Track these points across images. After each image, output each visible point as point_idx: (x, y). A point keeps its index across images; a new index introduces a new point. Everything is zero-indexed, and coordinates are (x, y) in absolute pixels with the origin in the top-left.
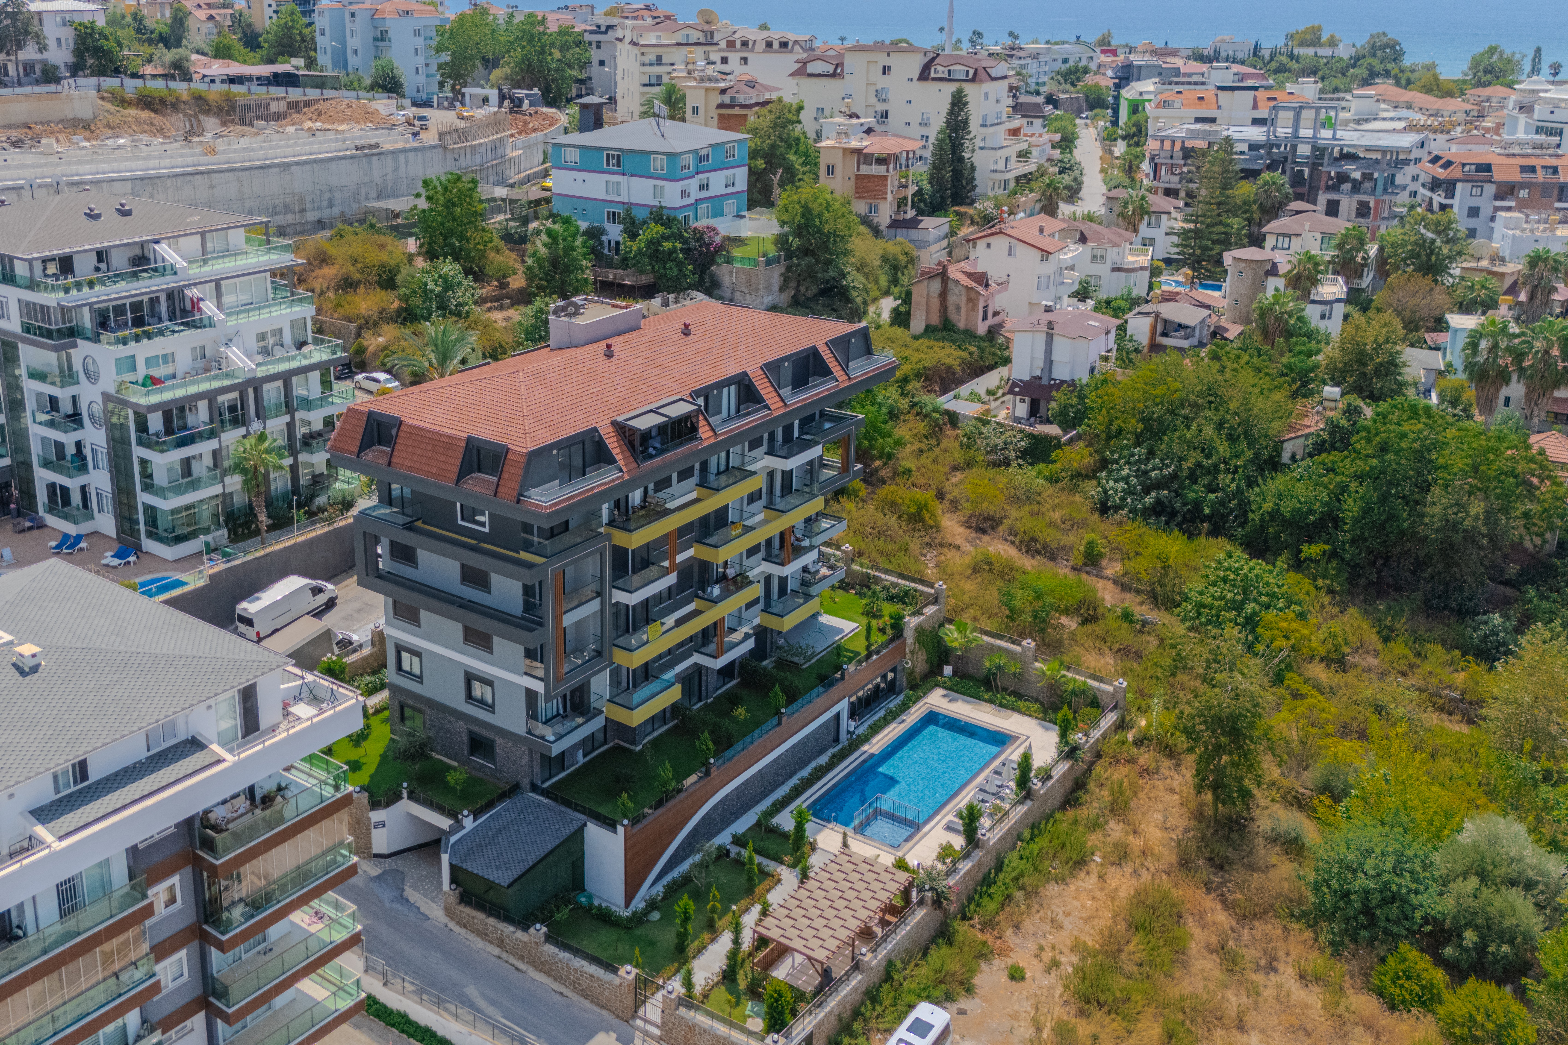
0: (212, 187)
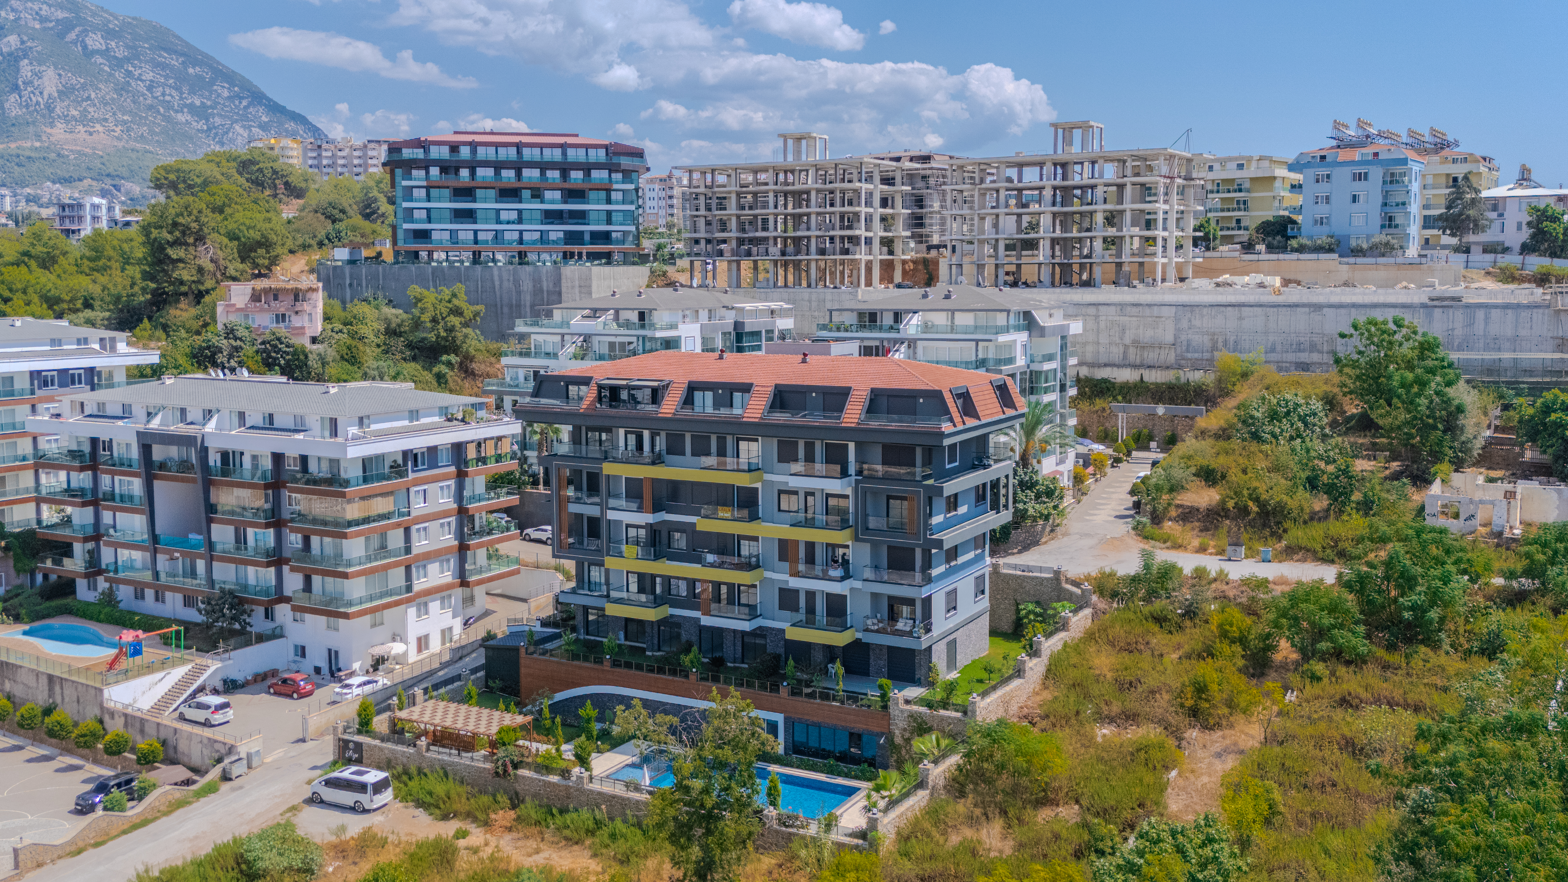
0: (1241, 318)
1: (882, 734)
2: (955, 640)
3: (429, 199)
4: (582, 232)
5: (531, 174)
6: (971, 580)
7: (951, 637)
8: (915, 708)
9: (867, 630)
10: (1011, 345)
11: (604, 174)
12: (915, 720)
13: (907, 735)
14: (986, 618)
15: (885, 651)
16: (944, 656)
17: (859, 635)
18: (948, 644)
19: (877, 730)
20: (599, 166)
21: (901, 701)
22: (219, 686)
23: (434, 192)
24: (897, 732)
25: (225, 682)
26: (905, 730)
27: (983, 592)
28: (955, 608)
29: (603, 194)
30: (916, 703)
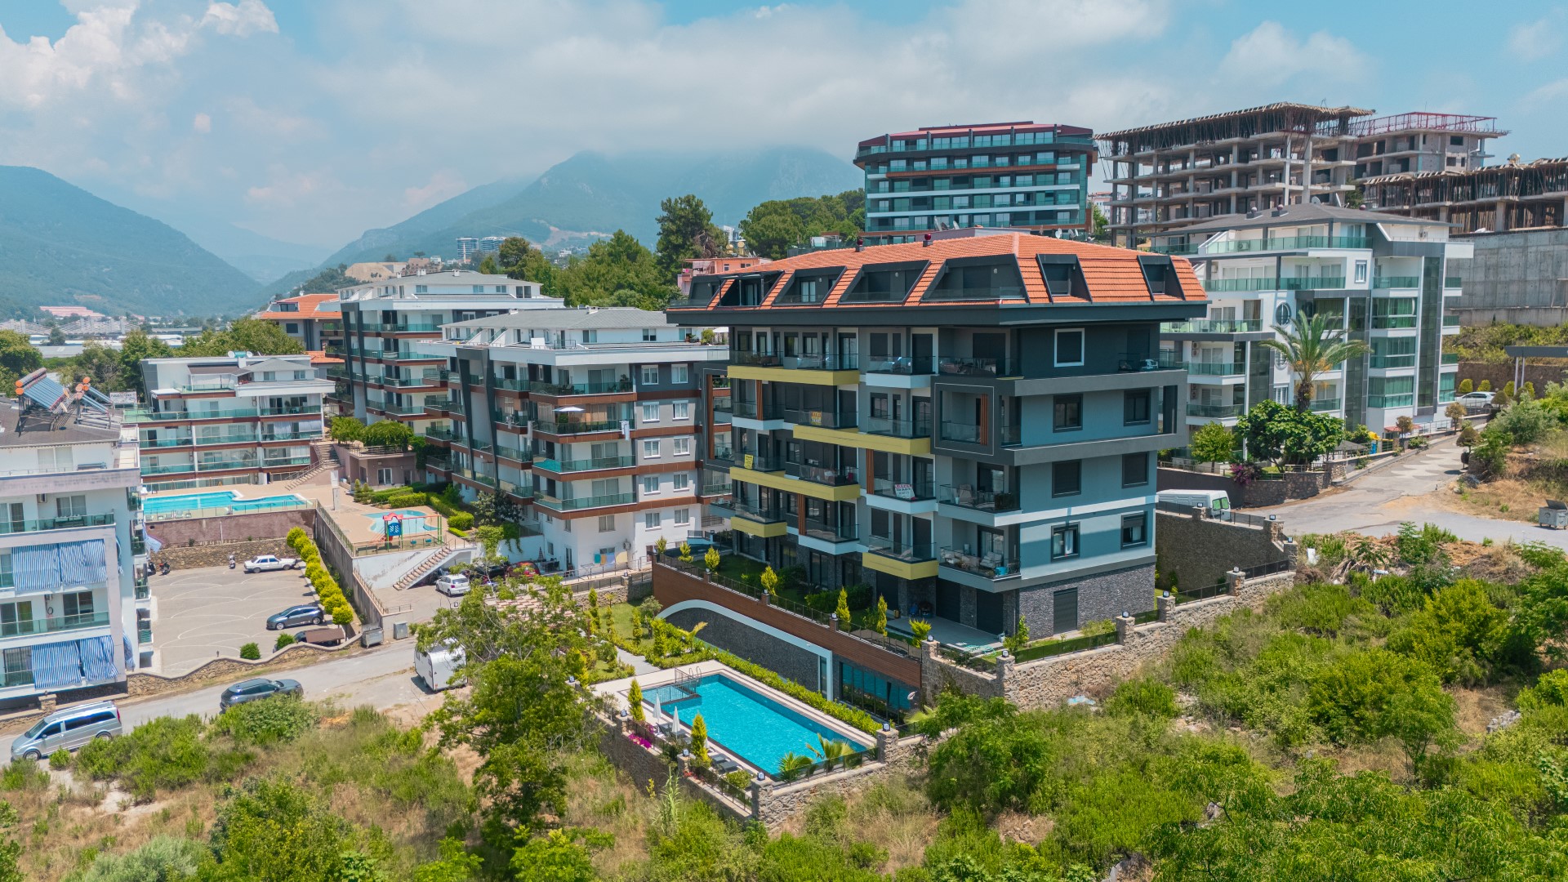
1: (914, 689)
2: (1073, 591)
3: (892, 189)
4: (1027, 213)
5: (981, 161)
7: (1065, 586)
9: (944, 564)
10: (1338, 265)
11: (1050, 156)
14: (1150, 572)
15: (975, 595)
16: (1048, 608)
17: (936, 570)
18: (1059, 593)
19: (910, 682)
20: (1044, 148)
21: (934, 650)
23: (897, 184)
24: (929, 689)
29: (1051, 177)
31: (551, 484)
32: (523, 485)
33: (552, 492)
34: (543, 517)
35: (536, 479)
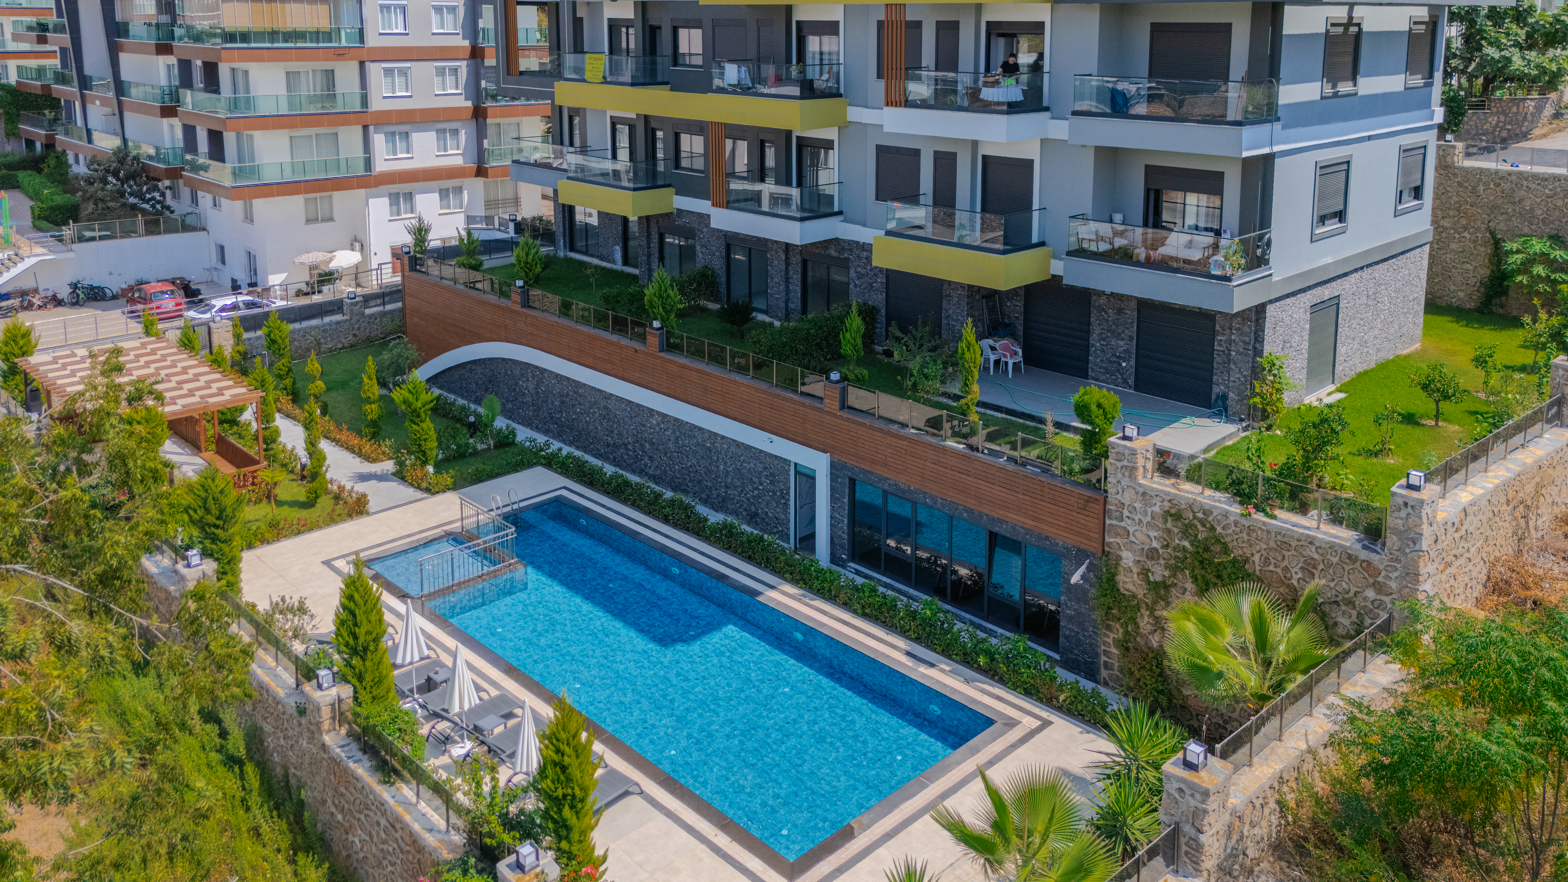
1: (1081, 555)
2: (1335, 302)
6: (1389, 151)
7: (1326, 292)
8: (1189, 491)
9: (1080, 253)
12: (1187, 530)
13: (1159, 573)
14: (1420, 260)
15: (1131, 314)
16: (1301, 341)
17: (1057, 267)
18: (1316, 308)
19: (1064, 538)
21: (1145, 463)
22: (64, 293)
24: (1128, 558)
25: (74, 286)
26: (1152, 554)
27: (1417, 192)
28: (1341, 215)
30: (1195, 474)
31: (216, 138)
32: (168, 144)
33: (217, 151)
34: (206, 200)
35: (189, 132)
